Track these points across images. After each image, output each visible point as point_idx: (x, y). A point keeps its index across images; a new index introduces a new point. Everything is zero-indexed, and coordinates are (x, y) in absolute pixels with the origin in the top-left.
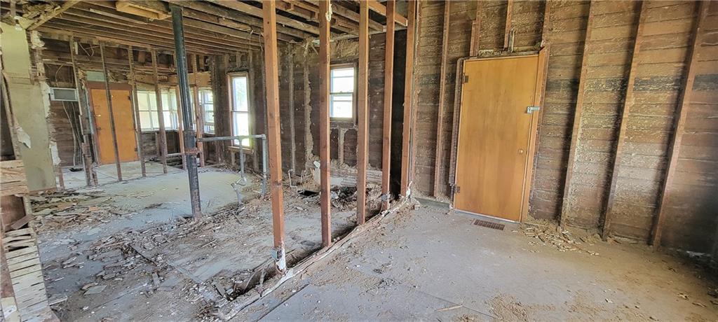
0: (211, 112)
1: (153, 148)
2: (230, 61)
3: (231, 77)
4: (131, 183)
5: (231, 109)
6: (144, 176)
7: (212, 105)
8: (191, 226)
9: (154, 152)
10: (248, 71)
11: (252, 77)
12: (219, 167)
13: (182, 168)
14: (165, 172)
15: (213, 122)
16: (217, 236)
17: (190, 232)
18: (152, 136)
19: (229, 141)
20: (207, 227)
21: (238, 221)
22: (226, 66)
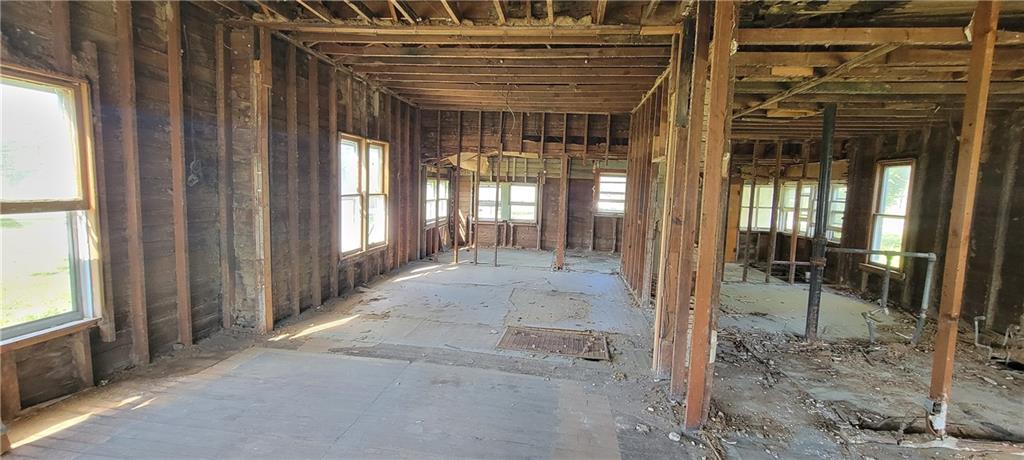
0: (840, 212)
1: (752, 251)
2: (885, 144)
3: (883, 167)
4: (731, 285)
5: (873, 211)
6: (744, 280)
7: (844, 205)
8: (803, 346)
9: (752, 256)
10: (916, 157)
11: (922, 166)
12: (841, 289)
13: (787, 280)
14: (767, 281)
15: (841, 226)
16: (836, 365)
17: (802, 351)
18: (754, 236)
19: (863, 256)
20: (823, 353)
21: (867, 361)
22: (877, 152)
